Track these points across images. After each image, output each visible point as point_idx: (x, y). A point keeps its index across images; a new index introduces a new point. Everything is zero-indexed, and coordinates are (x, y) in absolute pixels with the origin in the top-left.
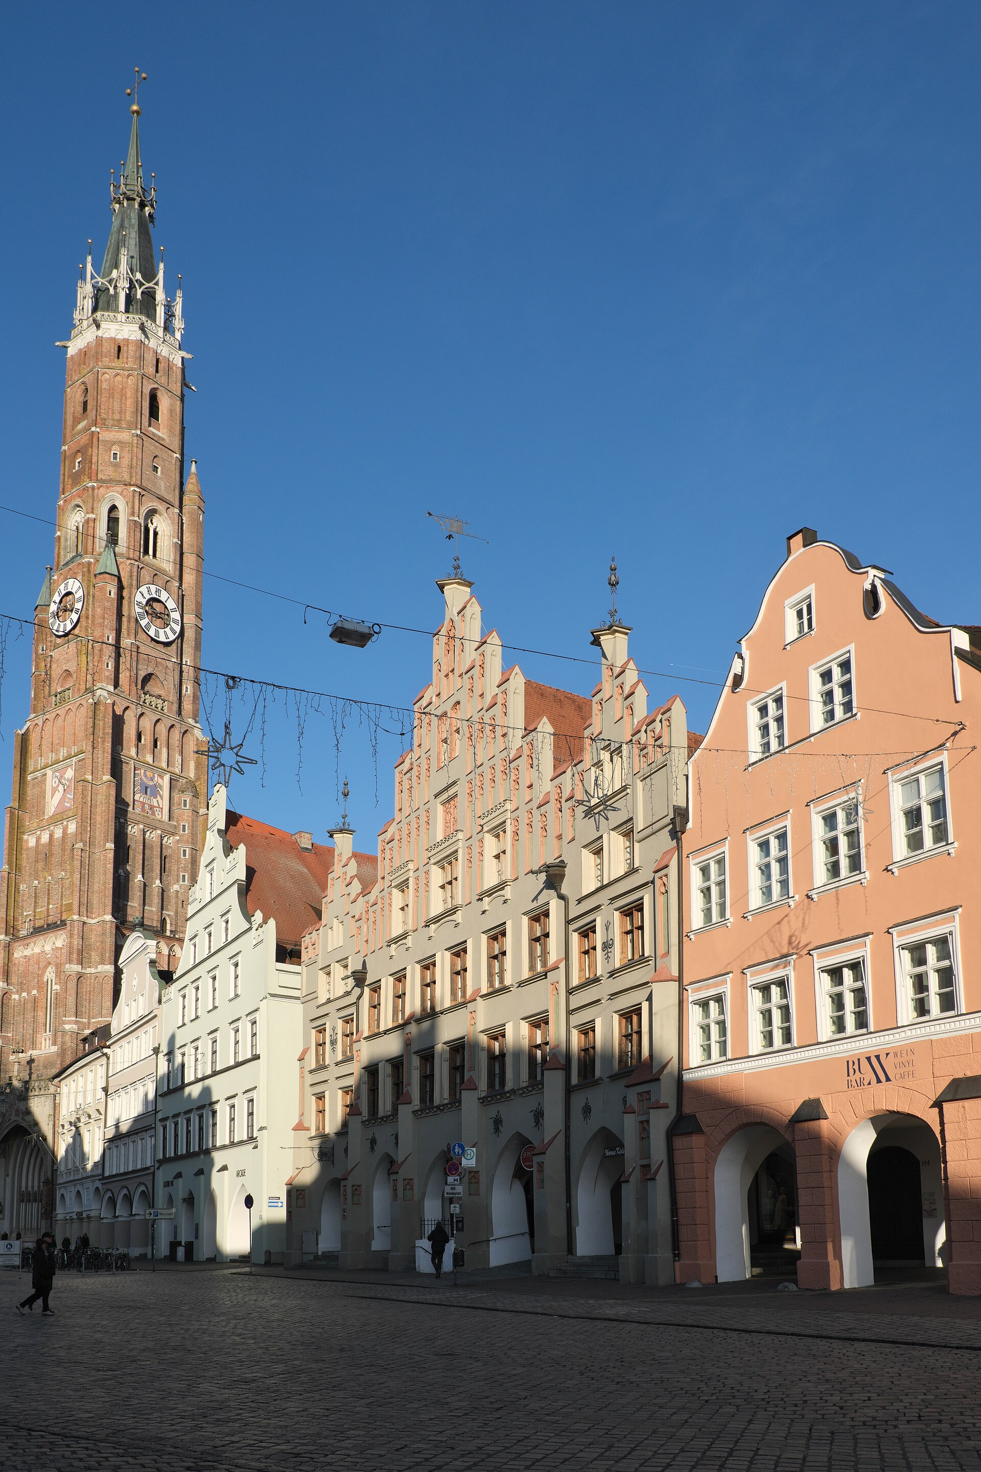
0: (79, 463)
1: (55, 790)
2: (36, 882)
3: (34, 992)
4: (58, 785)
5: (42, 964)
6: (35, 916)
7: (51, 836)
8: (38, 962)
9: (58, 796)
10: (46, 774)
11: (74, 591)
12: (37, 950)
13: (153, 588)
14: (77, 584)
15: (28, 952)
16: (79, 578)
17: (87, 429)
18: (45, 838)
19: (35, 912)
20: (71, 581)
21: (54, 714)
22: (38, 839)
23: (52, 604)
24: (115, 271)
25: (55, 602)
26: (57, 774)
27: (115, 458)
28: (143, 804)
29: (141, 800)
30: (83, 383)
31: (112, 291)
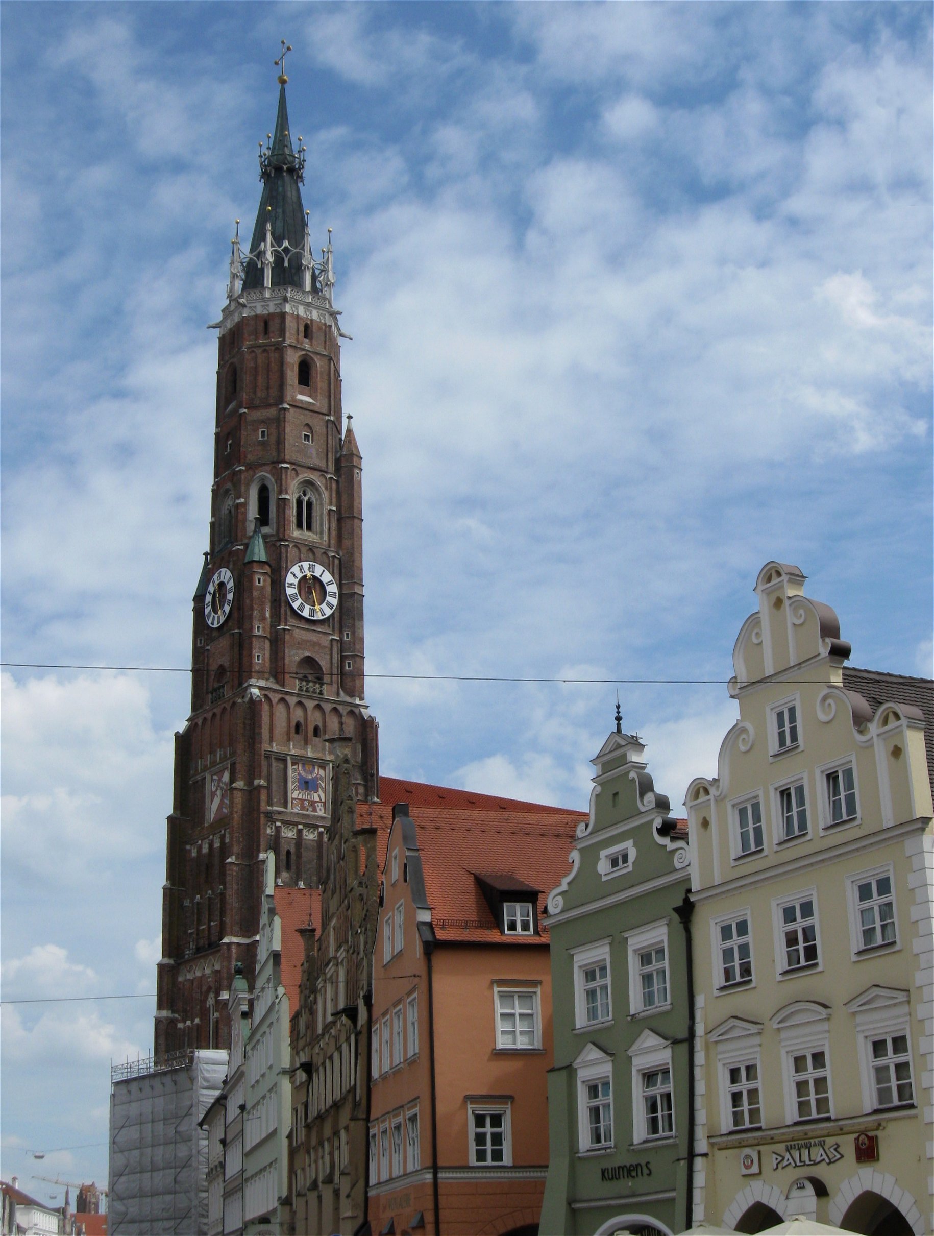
0: (230, 445)
1: (213, 795)
2: (198, 896)
3: (197, 1021)
4: (217, 789)
5: (204, 988)
6: (198, 934)
7: (211, 845)
8: (200, 986)
9: (217, 801)
10: (205, 778)
11: (226, 581)
12: (198, 974)
13: (306, 565)
14: (229, 574)
15: (190, 976)
16: (231, 566)
17: (235, 411)
18: (205, 850)
19: (198, 930)
20: (223, 570)
21: (210, 714)
22: (200, 849)
23: (208, 594)
24: (263, 244)
25: (210, 593)
26: (215, 777)
27: (263, 436)
28: (302, 801)
29: (300, 797)
30: (232, 364)
31: (259, 266)
